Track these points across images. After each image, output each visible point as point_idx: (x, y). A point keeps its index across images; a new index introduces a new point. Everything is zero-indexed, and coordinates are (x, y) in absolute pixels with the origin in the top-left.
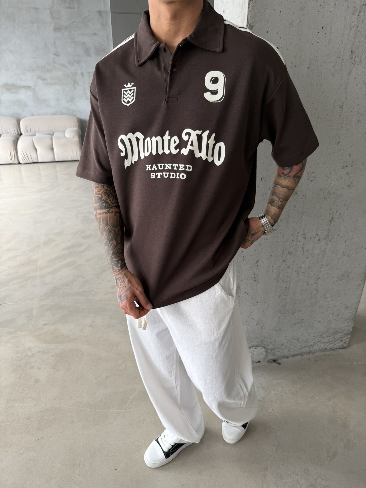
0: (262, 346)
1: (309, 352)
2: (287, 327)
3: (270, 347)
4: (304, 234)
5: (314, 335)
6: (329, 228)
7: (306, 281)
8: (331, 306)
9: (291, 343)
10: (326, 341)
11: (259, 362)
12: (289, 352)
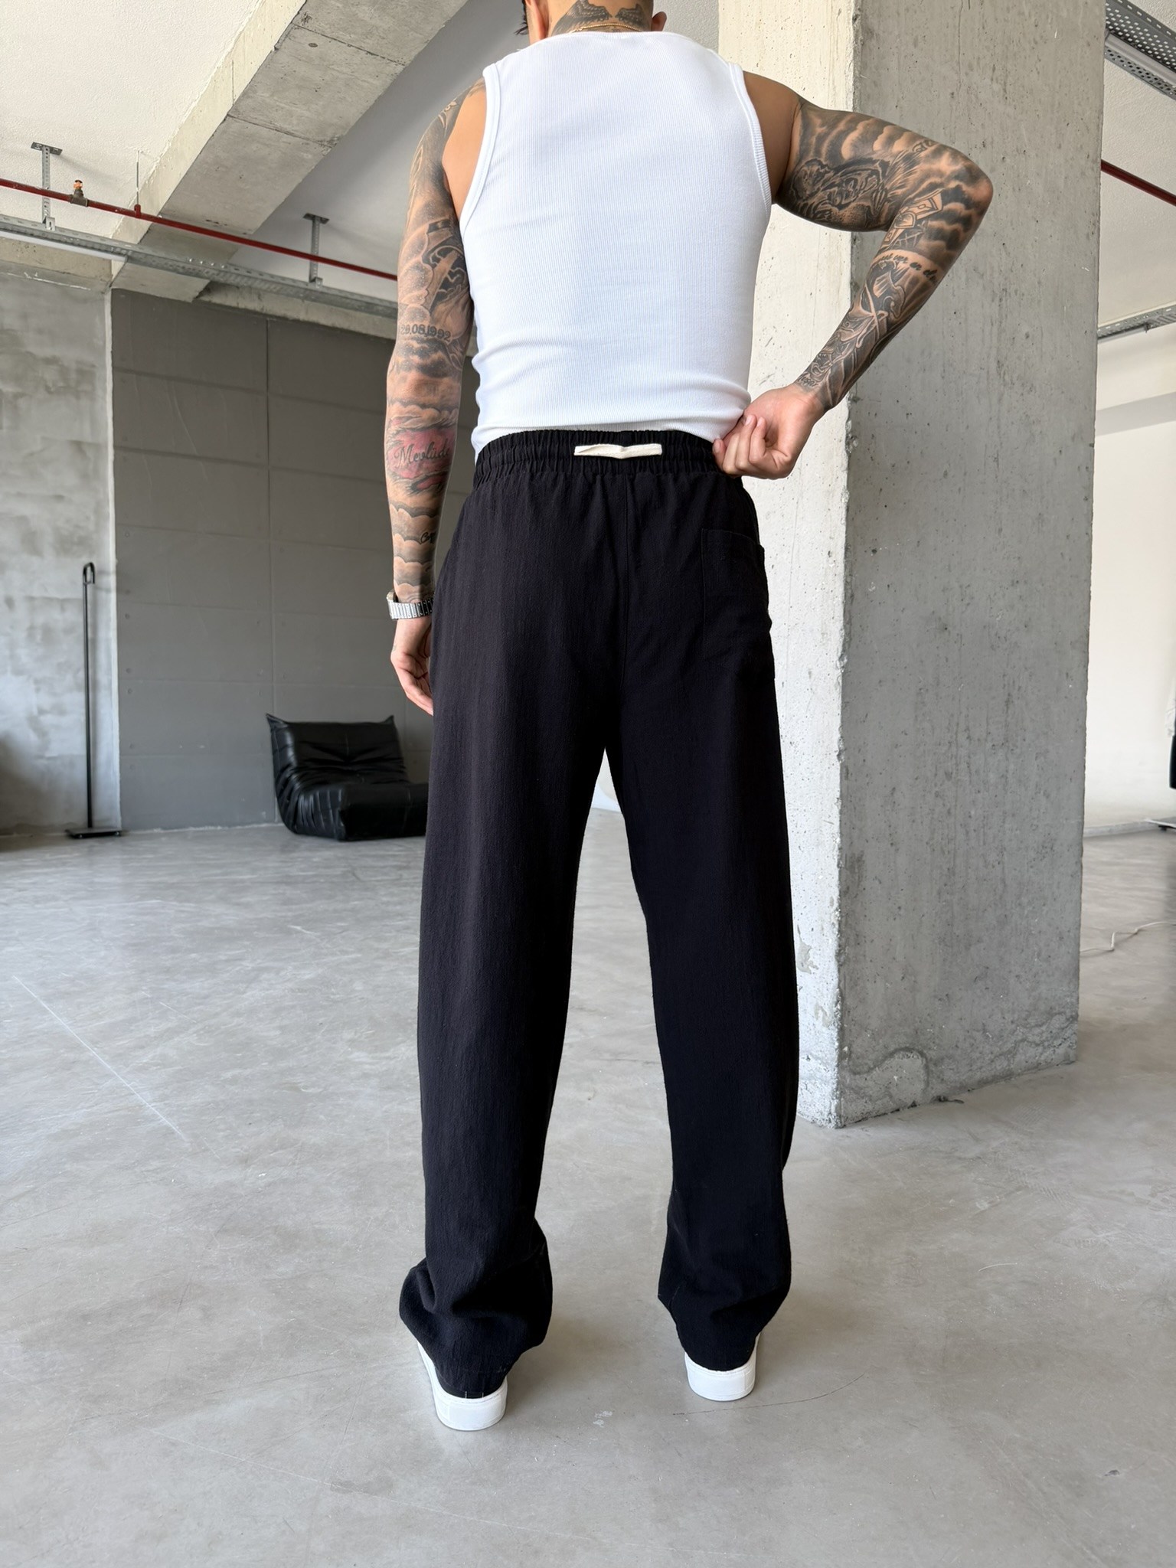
0: (916, 1048)
1: (1008, 1073)
2: (960, 989)
3: (932, 1054)
4: (967, 729)
5: (1012, 1019)
6: (1006, 721)
7: (983, 855)
8: (1033, 932)
9: (972, 1041)
10: (1037, 1039)
11: (914, 1105)
12: (971, 1070)
